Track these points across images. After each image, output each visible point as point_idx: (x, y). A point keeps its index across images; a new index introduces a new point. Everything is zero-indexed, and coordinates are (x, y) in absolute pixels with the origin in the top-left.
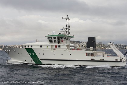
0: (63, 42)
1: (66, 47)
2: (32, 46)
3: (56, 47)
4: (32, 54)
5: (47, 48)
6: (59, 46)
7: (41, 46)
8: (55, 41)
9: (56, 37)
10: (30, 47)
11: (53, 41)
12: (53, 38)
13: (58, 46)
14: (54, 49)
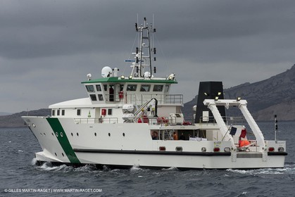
0: (124, 99)
2: (63, 113)
3: (104, 113)
4: (59, 135)
5: (89, 116)
6: (110, 113)
7: (79, 113)
8: (101, 97)
11: (97, 98)
12: (95, 88)
14: (101, 121)
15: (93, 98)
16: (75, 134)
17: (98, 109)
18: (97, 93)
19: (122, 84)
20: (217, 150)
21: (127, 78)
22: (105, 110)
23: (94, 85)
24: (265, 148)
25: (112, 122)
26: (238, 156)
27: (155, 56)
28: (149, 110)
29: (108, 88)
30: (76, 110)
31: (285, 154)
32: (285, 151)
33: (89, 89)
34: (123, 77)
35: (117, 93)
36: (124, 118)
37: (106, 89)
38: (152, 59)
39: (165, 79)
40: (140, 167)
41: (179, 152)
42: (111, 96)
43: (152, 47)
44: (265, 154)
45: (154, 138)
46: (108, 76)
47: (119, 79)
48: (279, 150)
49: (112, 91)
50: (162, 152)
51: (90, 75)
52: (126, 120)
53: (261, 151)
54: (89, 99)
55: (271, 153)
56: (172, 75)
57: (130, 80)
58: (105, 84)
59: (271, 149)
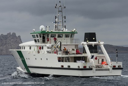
3: (40, 49)
4: (22, 59)
5: (34, 50)
6: (42, 48)
8: (38, 41)
14: (39, 52)
15: (35, 41)
16: (28, 59)
17: (38, 46)
18: (37, 39)
19: (48, 34)
20: (85, 67)
21: (50, 31)
22: (40, 47)
23: (35, 34)
24: (111, 65)
25: (42, 53)
26: (96, 70)
27: (65, 20)
28: (57, 47)
29: (42, 36)
30: (29, 47)
31: (122, 69)
32: (122, 67)
33: (33, 36)
34: (48, 31)
35: (46, 39)
36: (47, 51)
37: (40, 37)
38: (64, 21)
39: (70, 31)
41: (69, 68)
42: (43, 40)
43: (64, 16)
44: (111, 69)
45: (59, 61)
46: (41, 30)
47: (46, 32)
48: (119, 66)
49: (44, 38)
51: (34, 30)
52: (48, 52)
53: (109, 67)
54: (34, 41)
55: (114, 68)
56: (75, 30)
57: (52, 32)
58: (40, 34)
59: (114, 66)
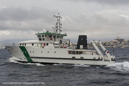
0: (52, 40)
1: (52, 45)
2: (25, 45)
3: (45, 45)
4: (24, 52)
5: (38, 46)
7: (33, 45)
8: (44, 39)
9: (44, 35)
10: (22, 46)
11: (42, 39)
12: (42, 36)
13: (46, 44)
14: (43, 47)
15: (40, 40)
16: (32, 52)
17: (42, 44)
20: (99, 58)
24: (111, 58)
28: (66, 44)
36: (55, 47)
40: (63, 64)
41: (82, 59)
47: (51, 33)
50: (74, 58)
